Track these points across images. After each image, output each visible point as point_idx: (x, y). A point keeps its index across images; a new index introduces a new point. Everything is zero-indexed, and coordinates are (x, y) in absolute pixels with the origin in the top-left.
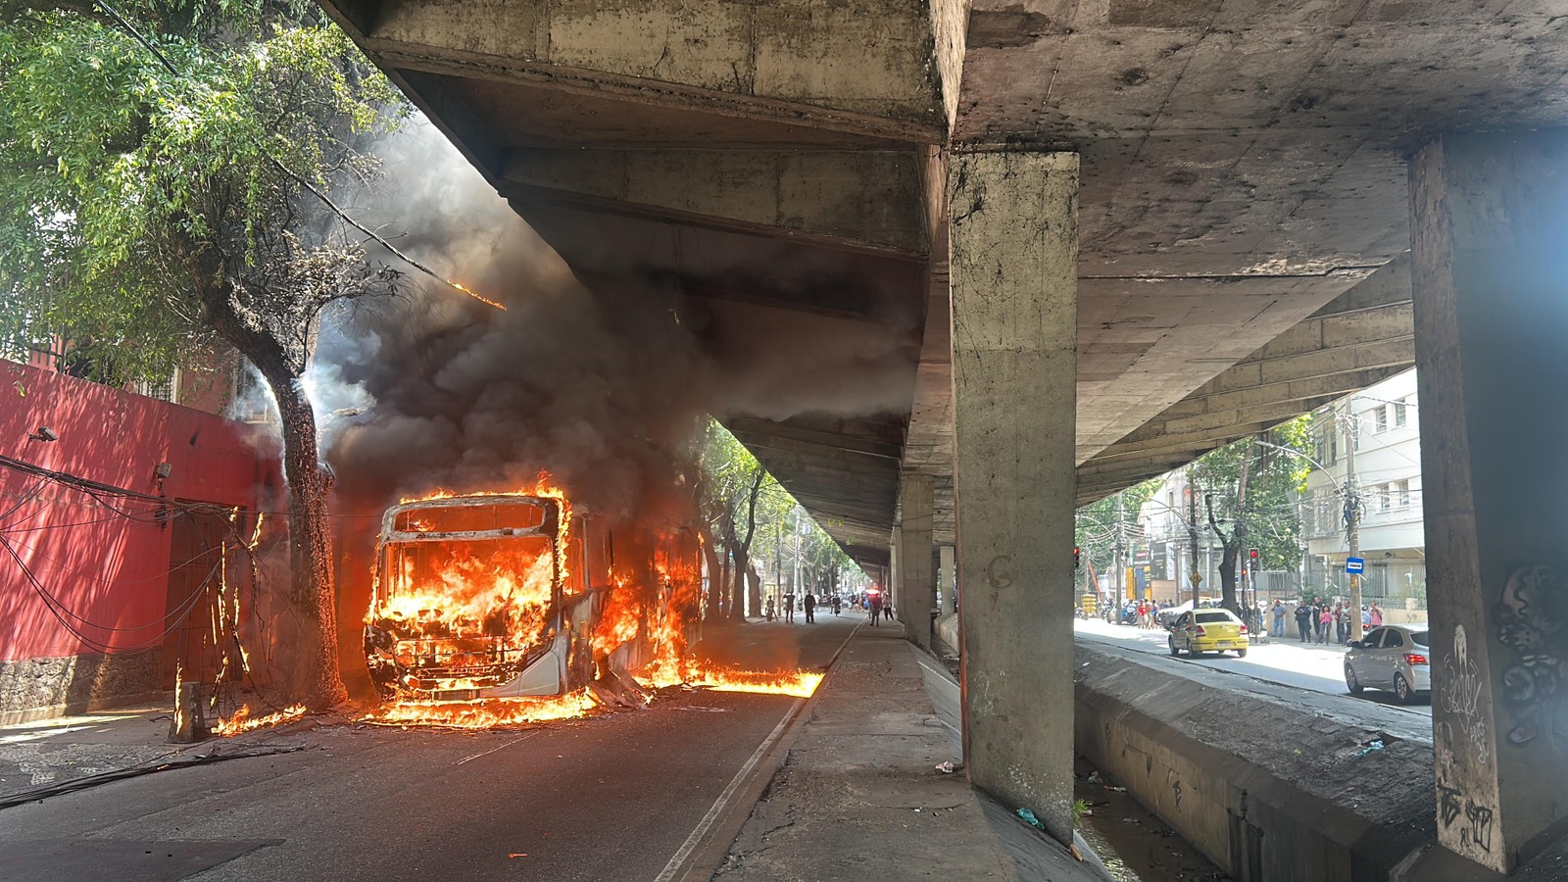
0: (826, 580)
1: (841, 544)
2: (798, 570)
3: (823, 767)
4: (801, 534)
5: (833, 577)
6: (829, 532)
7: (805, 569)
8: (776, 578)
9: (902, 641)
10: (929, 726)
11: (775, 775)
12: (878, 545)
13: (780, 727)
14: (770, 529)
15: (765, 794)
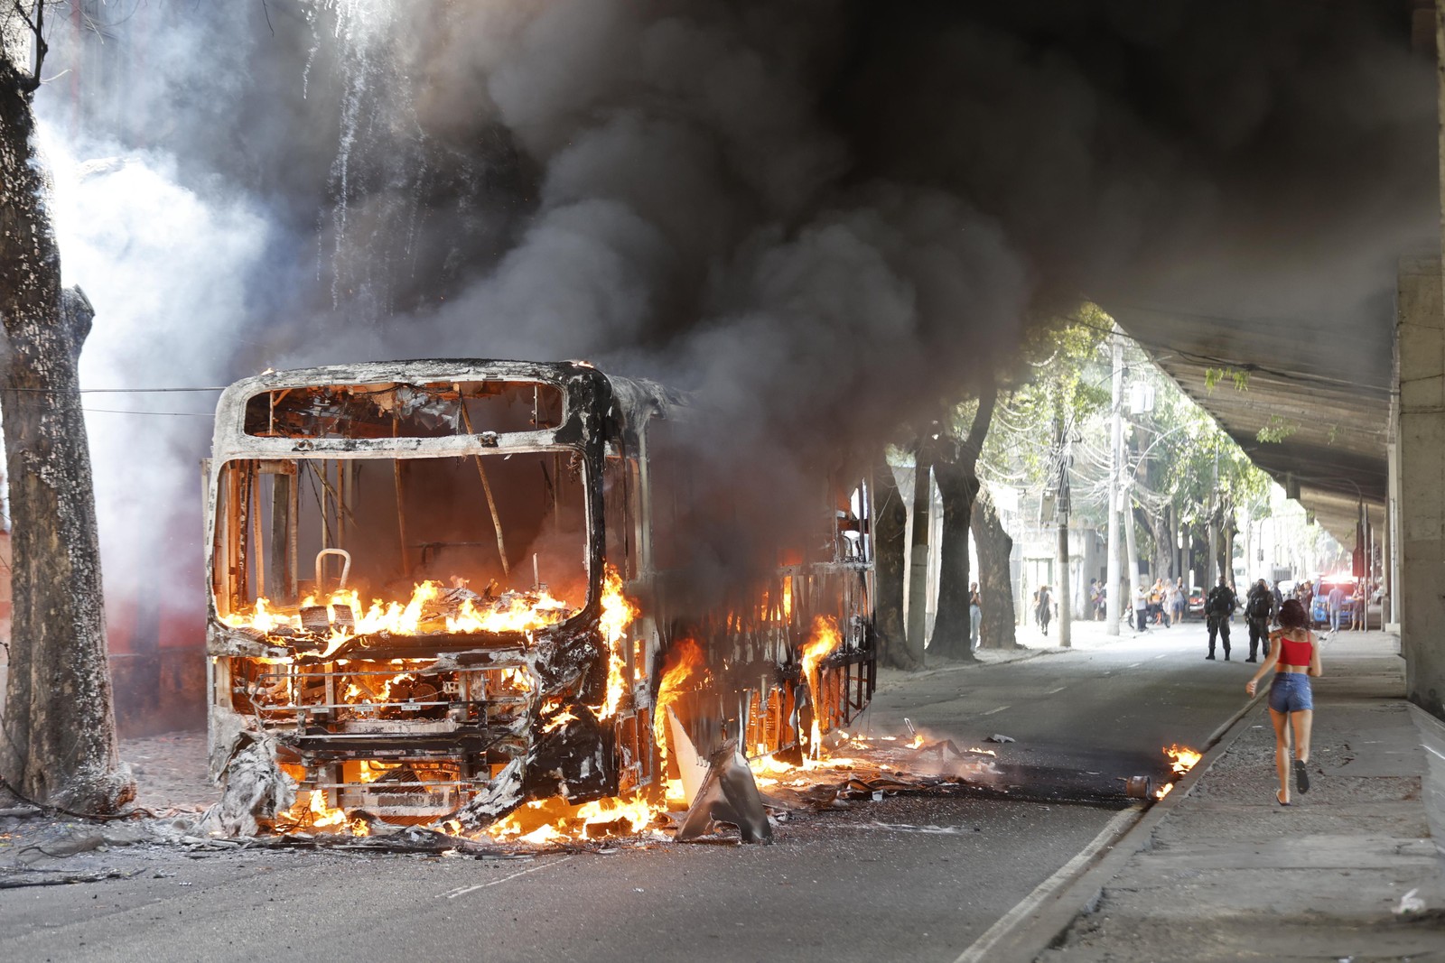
0: (1201, 546)
1: (1244, 439)
2: (1121, 516)
3: (1172, 912)
4: (1125, 413)
5: (1221, 535)
6: (1209, 406)
7: (1139, 514)
8: (1055, 541)
9: (1396, 704)
10: (1409, 855)
11: (1074, 920)
12: (1354, 443)
13: (1080, 859)
14: (1041, 398)
15: (1059, 941)
